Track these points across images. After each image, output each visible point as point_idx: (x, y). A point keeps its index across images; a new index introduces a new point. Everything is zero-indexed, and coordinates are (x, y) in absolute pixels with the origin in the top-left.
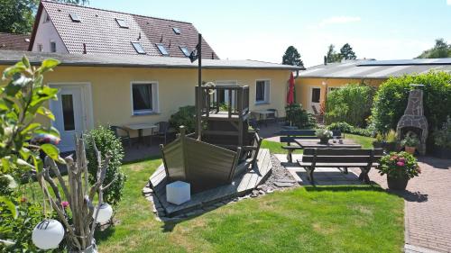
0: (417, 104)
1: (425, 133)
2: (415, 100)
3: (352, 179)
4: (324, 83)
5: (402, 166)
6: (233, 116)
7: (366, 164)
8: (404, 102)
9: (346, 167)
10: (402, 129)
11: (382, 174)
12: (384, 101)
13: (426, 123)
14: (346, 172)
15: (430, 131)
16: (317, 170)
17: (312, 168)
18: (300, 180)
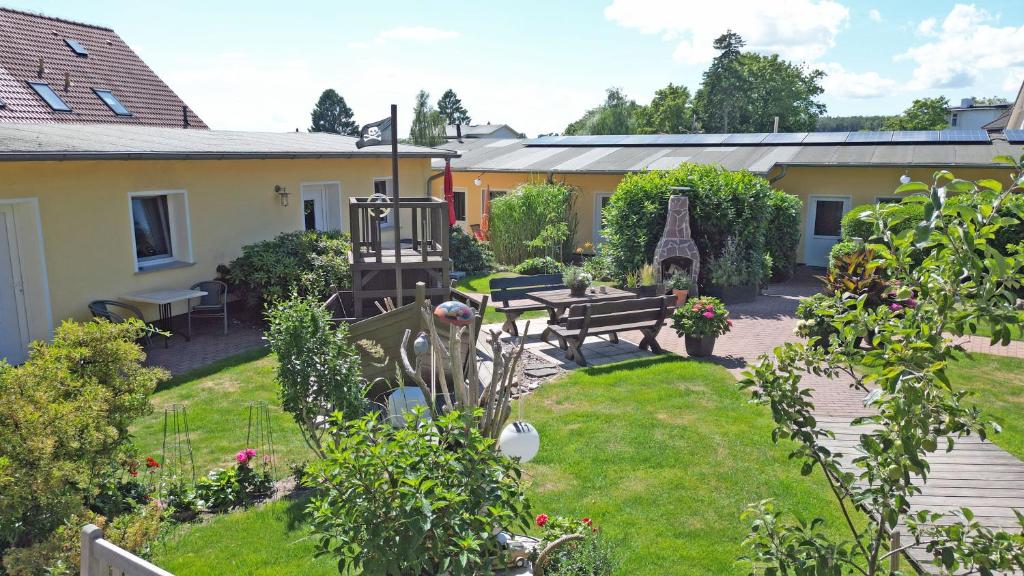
0: (682, 220)
1: (696, 266)
2: (678, 213)
3: (630, 350)
4: (477, 182)
5: (711, 319)
6: (430, 259)
7: (653, 322)
8: (661, 219)
9: (613, 333)
10: (663, 262)
11: (680, 336)
12: (625, 218)
13: (696, 251)
14: (615, 341)
15: (703, 262)
16: (588, 340)
17: (579, 339)
18: (560, 363)
